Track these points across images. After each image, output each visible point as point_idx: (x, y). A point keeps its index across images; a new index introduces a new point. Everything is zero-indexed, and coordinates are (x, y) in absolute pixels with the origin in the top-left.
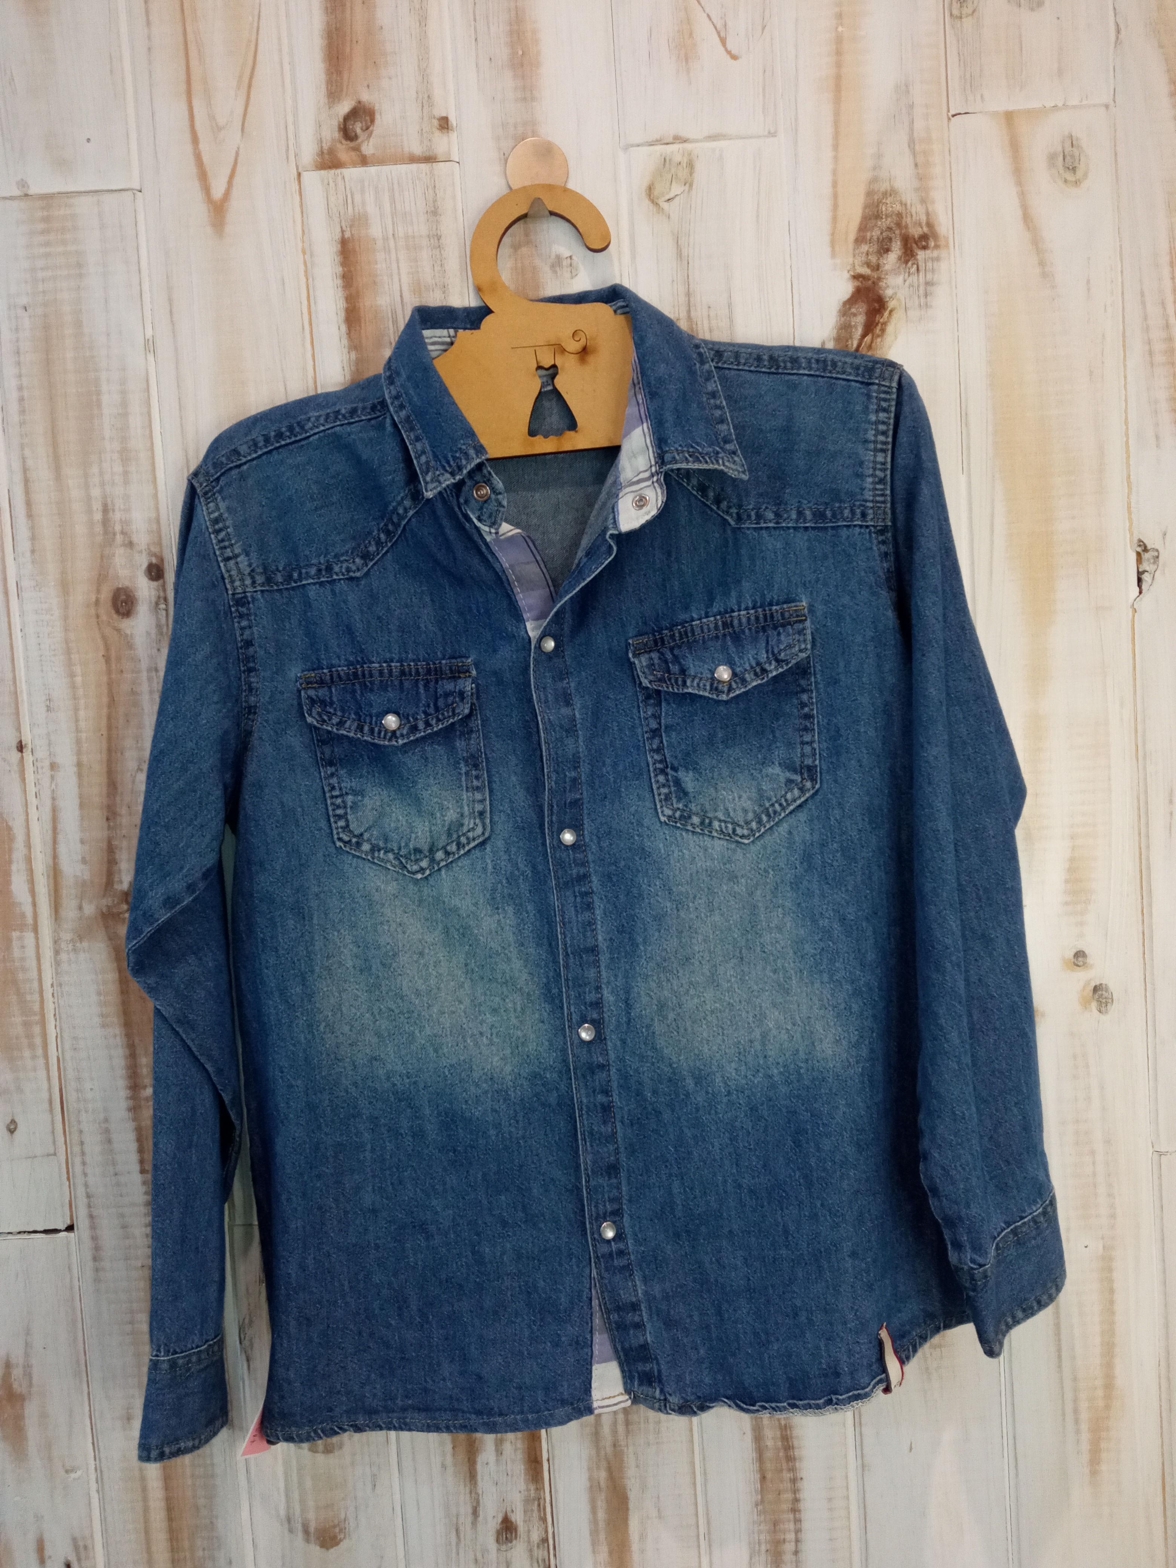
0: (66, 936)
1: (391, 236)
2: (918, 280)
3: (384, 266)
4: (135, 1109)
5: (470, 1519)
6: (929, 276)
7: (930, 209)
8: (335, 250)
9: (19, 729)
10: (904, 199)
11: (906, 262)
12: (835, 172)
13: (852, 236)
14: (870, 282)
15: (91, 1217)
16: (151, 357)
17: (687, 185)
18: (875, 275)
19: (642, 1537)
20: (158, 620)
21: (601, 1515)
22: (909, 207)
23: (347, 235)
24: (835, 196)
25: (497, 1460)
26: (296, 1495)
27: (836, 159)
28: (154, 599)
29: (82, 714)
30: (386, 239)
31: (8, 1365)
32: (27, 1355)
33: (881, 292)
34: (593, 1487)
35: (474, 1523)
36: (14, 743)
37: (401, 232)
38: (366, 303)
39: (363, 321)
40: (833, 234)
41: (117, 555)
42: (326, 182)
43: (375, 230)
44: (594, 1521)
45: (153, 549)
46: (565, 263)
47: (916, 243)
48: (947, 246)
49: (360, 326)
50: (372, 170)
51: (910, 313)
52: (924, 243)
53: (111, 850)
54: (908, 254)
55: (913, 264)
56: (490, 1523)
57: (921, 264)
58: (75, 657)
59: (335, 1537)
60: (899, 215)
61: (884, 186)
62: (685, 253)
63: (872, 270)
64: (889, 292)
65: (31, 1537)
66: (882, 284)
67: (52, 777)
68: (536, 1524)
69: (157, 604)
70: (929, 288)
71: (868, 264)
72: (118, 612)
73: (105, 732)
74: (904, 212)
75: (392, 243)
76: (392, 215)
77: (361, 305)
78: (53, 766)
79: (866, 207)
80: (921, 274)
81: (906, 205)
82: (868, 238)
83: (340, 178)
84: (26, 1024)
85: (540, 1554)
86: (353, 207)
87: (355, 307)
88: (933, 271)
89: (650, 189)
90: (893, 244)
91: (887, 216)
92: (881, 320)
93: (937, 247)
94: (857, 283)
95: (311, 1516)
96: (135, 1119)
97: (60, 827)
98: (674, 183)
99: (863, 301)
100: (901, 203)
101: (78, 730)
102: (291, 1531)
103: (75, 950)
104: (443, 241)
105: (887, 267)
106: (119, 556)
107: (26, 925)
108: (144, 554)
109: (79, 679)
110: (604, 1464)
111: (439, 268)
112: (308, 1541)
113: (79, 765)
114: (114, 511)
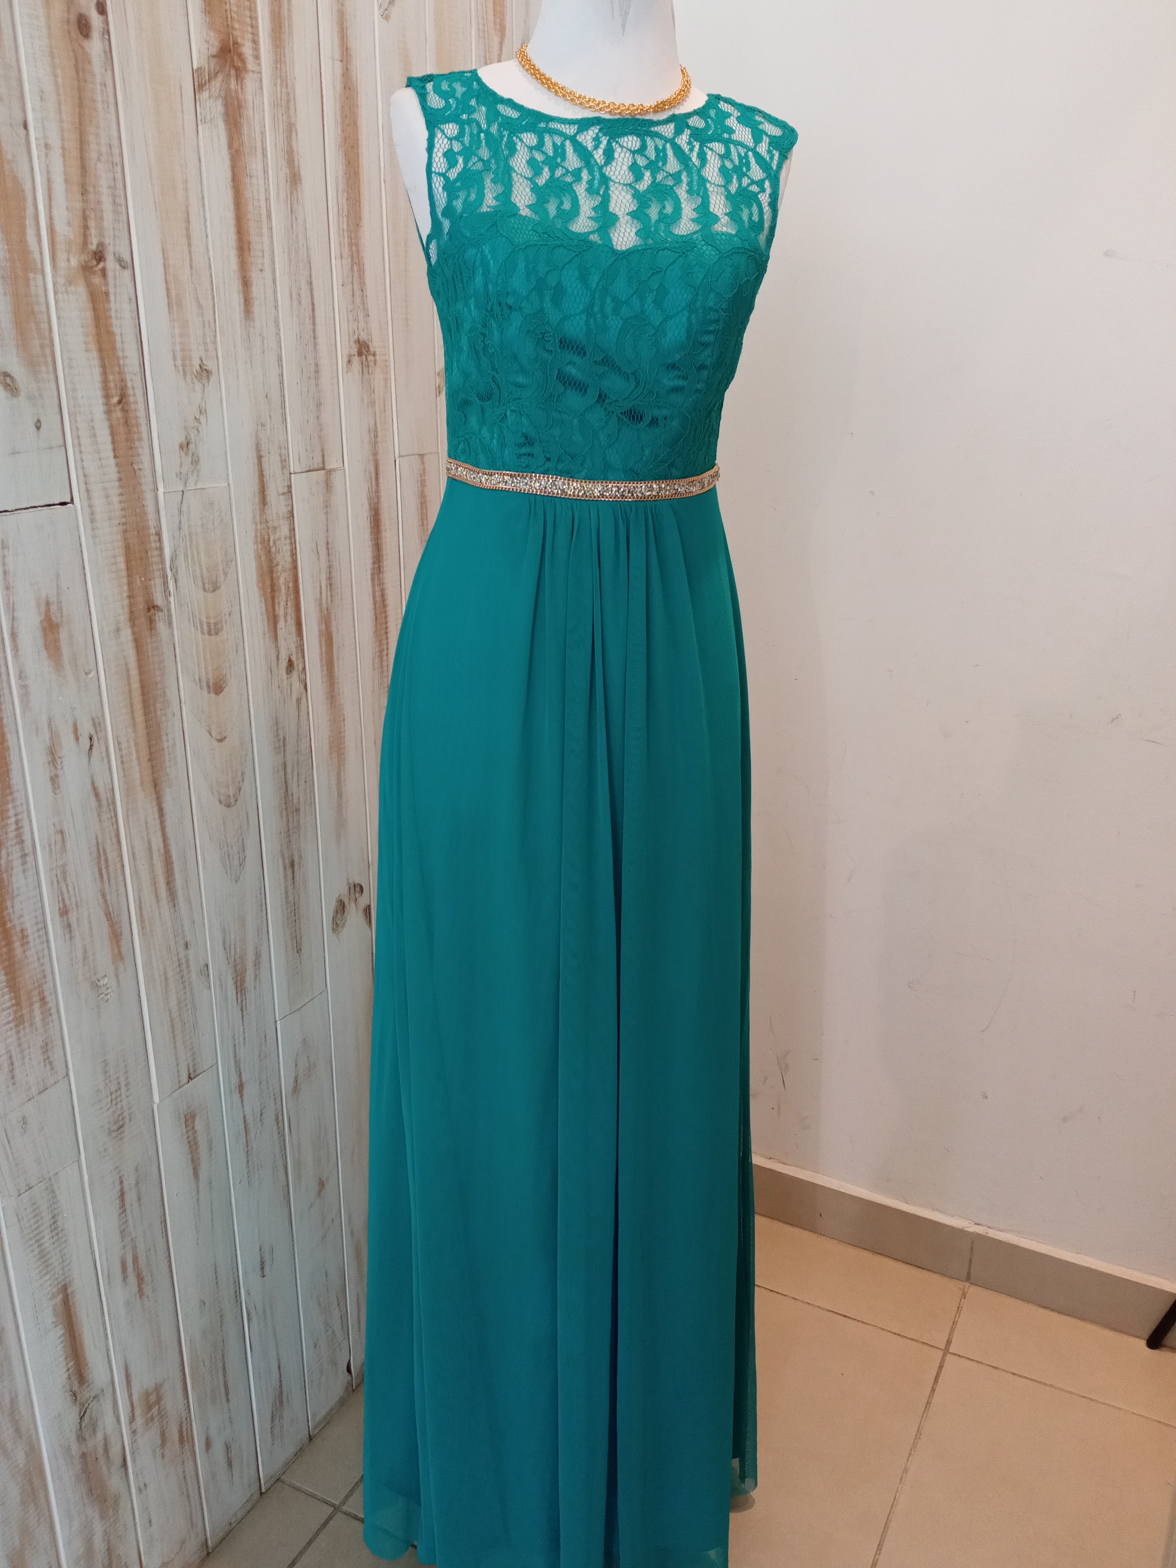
0: (61, 280)
4: (108, 412)
5: (276, 661)
9: (24, 111)
15: (88, 491)
19: (338, 658)
20: (104, 46)
21: (324, 649)
25: (285, 626)
26: (203, 665)
28: (101, 30)
29: (63, 108)
31: (48, 604)
32: (58, 594)
34: (321, 634)
35: (278, 664)
36: (21, 123)
44: (321, 654)
53: (85, 218)
56: (284, 664)
58: (57, 61)
59: (221, 687)
65: (70, 723)
67: (47, 155)
68: (301, 660)
69: (103, 34)
73: (77, 126)
78: (47, 146)
84: (42, 346)
85: (302, 676)
95: (210, 676)
96: (109, 419)
97: (53, 196)
101: (61, 121)
102: (201, 688)
103: (67, 292)
107: (36, 268)
109: (60, 80)
110: (324, 621)
112: (209, 692)
113: (63, 148)
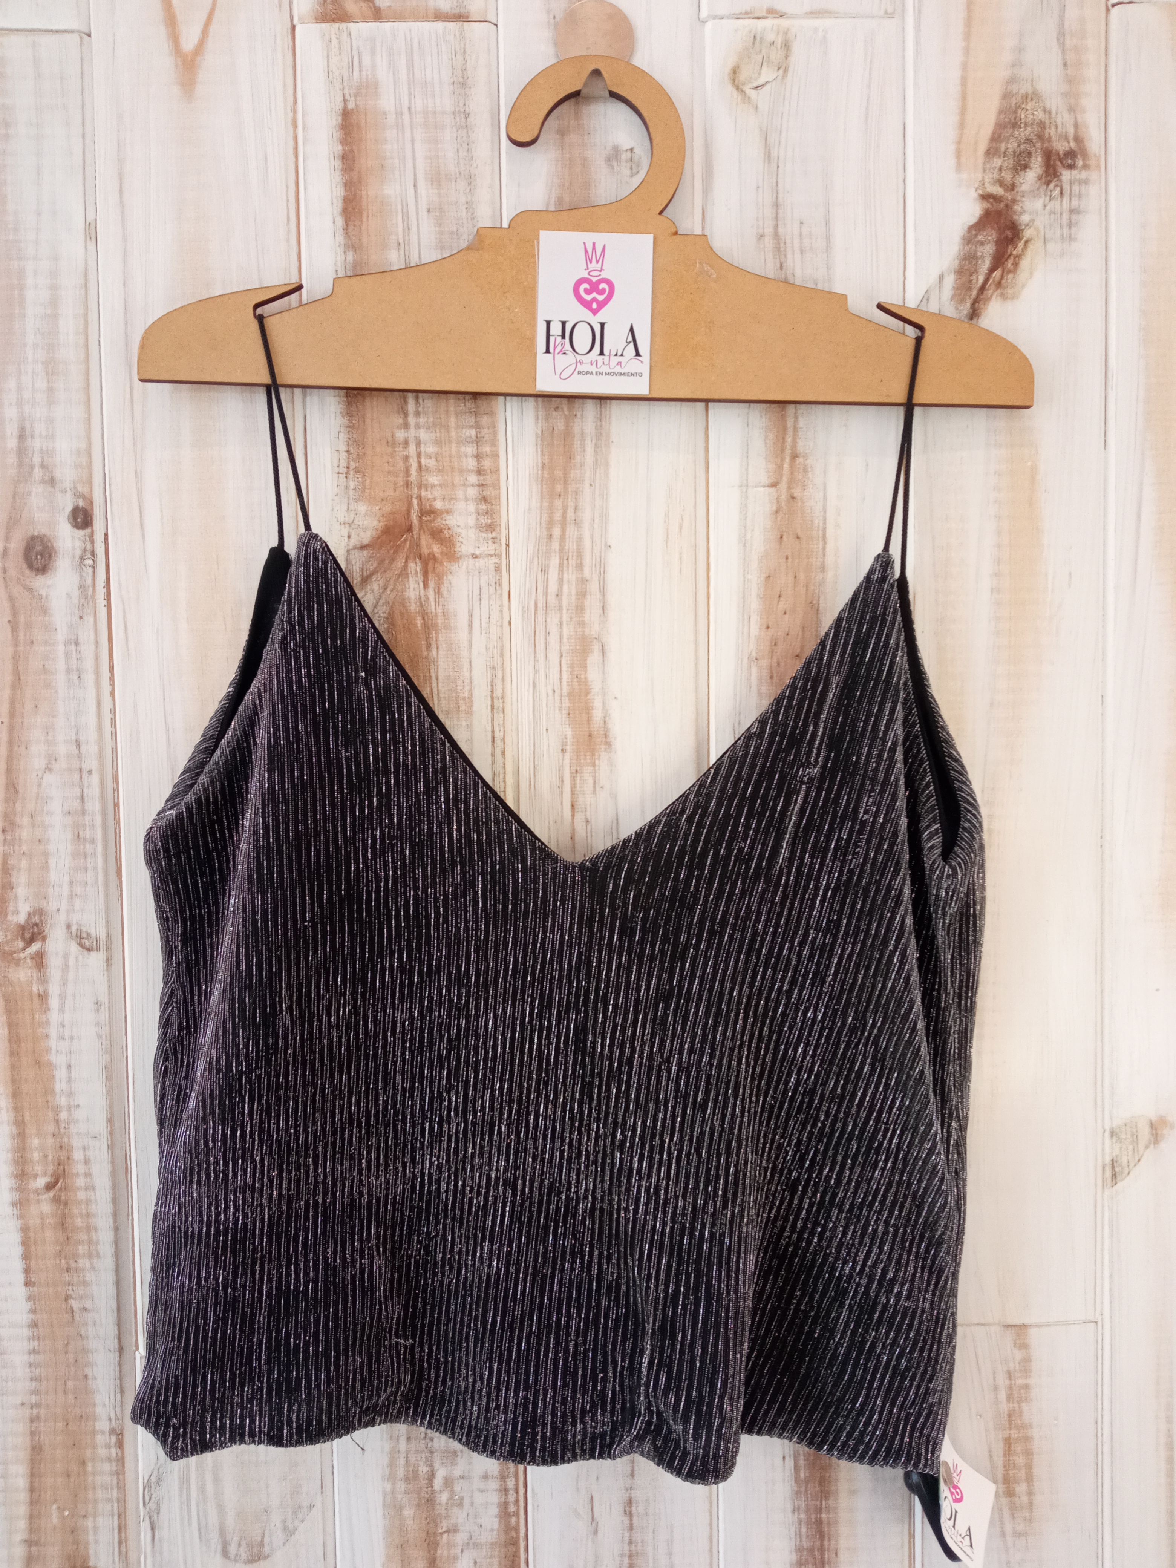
1: (406, 110)
2: (1061, 205)
3: (395, 146)
6: (1075, 203)
7: (1080, 120)
8: (334, 122)
10: (1048, 106)
11: (1048, 183)
12: (965, 67)
13: (983, 146)
14: (1002, 205)
16: (91, 246)
17: (781, 71)
18: (1009, 196)
22: (1053, 115)
23: (351, 105)
24: (964, 97)
27: (967, 50)
30: (399, 114)
33: (1015, 217)
37: (418, 104)
38: (370, 191)
39: (365, 215)
40: (959, 143)
41: (33, 494)
42: (327, 38)
43: (387, 102)
45: (81, 488)
46: (625, 156)
47: (1061, 160)
48: (1098, 167)
49: (361, 221)
50: (387, 26)
51: (1051, 246)
52: (1070, 161)
54: (1050, 174)
55: (1056, 186)
57: (1066, 187)
60: (1042, 125)
61: (1025, 88)
62: (774, 154)
63: (1006, 190)
64: (1025, 219)
66: (1017, 208)
70: (1074, 217)
71: (1001, 182)
72: (31, 567)
74: (1047, 121)
75: (406, 117)
76: (409, 84)
77: (364, 193)
79: (1000, 112)
80: (1066, 200)
81: (1050, 113)
82: (1003, 149)
83: (344, 35)
86: (360, 71)
87: (355, 195)
88: (1080, 196)
89: (735, 71)
90: (1033, 160)
91: (1026, 125)
92: (1015, 252)
93: (1086, 167)
94: (986, 205)
98: (764, 68)
99: (992, 228)
100: (1045, 110)
104: (471, 119)
105: (1024, 188)
106: (37, 496)
108: (69, 494)
111: (465, 154)
114: (32, 437)
